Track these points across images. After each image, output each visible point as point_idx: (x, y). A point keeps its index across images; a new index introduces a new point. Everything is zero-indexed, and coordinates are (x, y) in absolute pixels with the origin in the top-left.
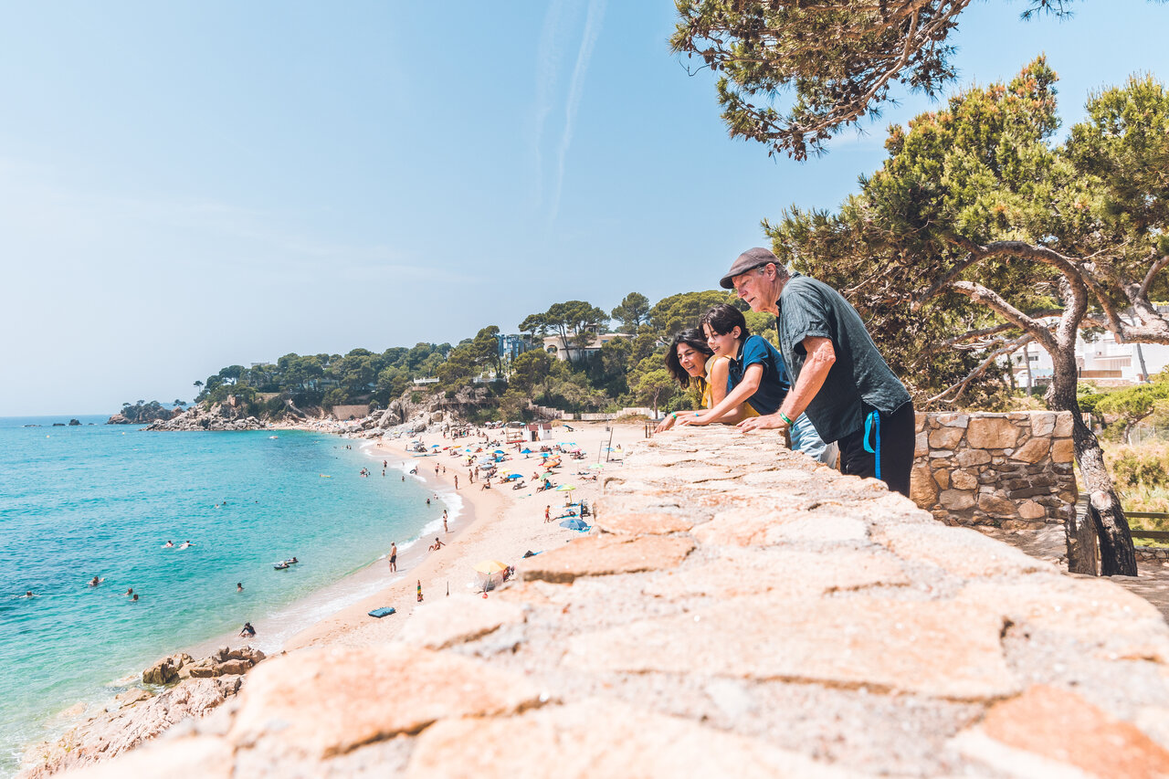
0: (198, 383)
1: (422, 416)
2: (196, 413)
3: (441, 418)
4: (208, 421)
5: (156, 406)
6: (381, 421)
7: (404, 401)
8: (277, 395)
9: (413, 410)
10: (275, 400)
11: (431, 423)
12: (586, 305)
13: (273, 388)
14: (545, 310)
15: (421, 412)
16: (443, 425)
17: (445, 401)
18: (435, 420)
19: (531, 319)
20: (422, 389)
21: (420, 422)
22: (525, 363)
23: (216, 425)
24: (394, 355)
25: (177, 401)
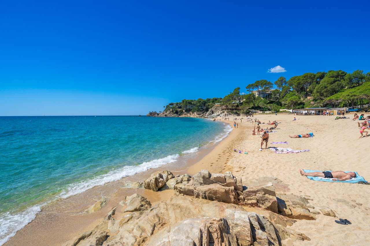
0: (164, 107)
1: (218, 112)
2: (164, 113)
3: (224, 112)
4: (166, 115)
5: (156, 112)
6: (207, 114)
7: (213, 109)
8: (181, 109)
9: (215, 111)
10: (181, 110)
11: (221, 113)
12: (266, 81)
13: (180, 108)
14: (254, 83)
15: (218, 111)
16: (224, 114)
17: (225, 108)
18: (222, 113)
19: (249, 85)
20: (218, 106)
21: (218, 114)
22: (248, 97)
23: (168, 116)
24: (209, 100)
25: (160, 111)
